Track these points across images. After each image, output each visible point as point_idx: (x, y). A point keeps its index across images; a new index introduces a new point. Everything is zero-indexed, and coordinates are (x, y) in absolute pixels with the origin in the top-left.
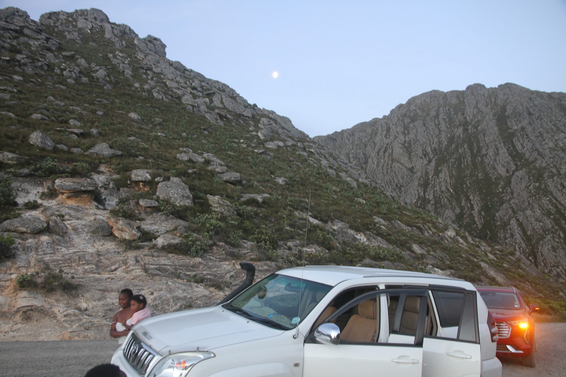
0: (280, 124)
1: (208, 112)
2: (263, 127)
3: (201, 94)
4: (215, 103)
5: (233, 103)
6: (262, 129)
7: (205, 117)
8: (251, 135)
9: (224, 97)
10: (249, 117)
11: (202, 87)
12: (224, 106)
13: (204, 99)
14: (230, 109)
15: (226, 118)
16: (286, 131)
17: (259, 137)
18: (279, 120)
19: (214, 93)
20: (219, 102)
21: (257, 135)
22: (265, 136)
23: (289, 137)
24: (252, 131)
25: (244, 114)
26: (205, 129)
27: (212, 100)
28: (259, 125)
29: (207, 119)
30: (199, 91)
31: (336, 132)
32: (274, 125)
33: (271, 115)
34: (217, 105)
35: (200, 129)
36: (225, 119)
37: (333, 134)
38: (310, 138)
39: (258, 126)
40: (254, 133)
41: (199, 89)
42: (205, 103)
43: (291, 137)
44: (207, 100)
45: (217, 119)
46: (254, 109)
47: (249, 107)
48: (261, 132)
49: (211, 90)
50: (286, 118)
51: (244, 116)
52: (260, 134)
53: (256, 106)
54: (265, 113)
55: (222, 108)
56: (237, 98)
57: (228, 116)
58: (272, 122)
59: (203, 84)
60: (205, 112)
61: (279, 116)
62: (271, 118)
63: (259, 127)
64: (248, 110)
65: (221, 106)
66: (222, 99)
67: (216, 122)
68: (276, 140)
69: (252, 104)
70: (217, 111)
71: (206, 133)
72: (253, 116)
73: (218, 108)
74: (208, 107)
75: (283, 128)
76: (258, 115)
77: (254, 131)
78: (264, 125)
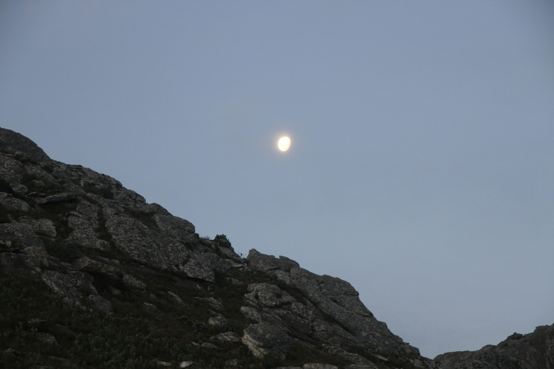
0: (316, 304)
1: (51, 268)
2: (255, 314)
3: (25, 206)
4: (77, 234)
5: (143, 234)
6: (254, 322)
7: (44, 287)
8: (216, 342)
9: (109, 211)
10: (202, 281)
11: (28, 180)
12: (112, 243)
13: (36, 223)
14: (135, 255)
15: (120, 285)
16: (341, 331)
17: (246, 347)
18: (312, 292)
19: (73, 201)
20: (91, 231)
21: (240, 343)
22: (267, 345)
23: (353, 349)
24: (218, 330)
25: (186, 269)
26: (43, 328)
27: (66, 223)
28: (243, 309)
29: (51, 290)
30: (16, 195)
31: (516, 337)
32: (297, 307)
33: (280, 275)
34: (86, 243)
35: (27, 328)
36: (116, 292)
37: (503, 345)
38: (423, 359)
39: (238, 311)
40: (229, 337)
41: (18, 188)
42: (42, 234)
43: (361, 351)
44: (48, 225)
45: (88, 293)
46: (217, 251)
47: (201, 248)
48: (253, 333)
49: (63, 190)
50: (338, 281)
51: (183, 276)
52: (248, 340)
53: (227, 245)
54: (261, 266)
55: (103, 254)
56: (157, 218)
57: (129, 279)
58: (287, 298)
59: (32, 170)
60: (43, 268)
61: (310, 276)
62: (282, 285)
63: (242, 315)
64: (198, 256)
65: (98, 244)
66: (102, 219)
67: (84, 302)
68: (310, 361)
69: (213, 238)
70: (86, 262)
71: (51, 339)
72: (219, 275)
73: (90, 252)
74: (51, 250)
75: (330, 319)
76: (235, 272)
77: (225, 330)
78: (260, 308)
